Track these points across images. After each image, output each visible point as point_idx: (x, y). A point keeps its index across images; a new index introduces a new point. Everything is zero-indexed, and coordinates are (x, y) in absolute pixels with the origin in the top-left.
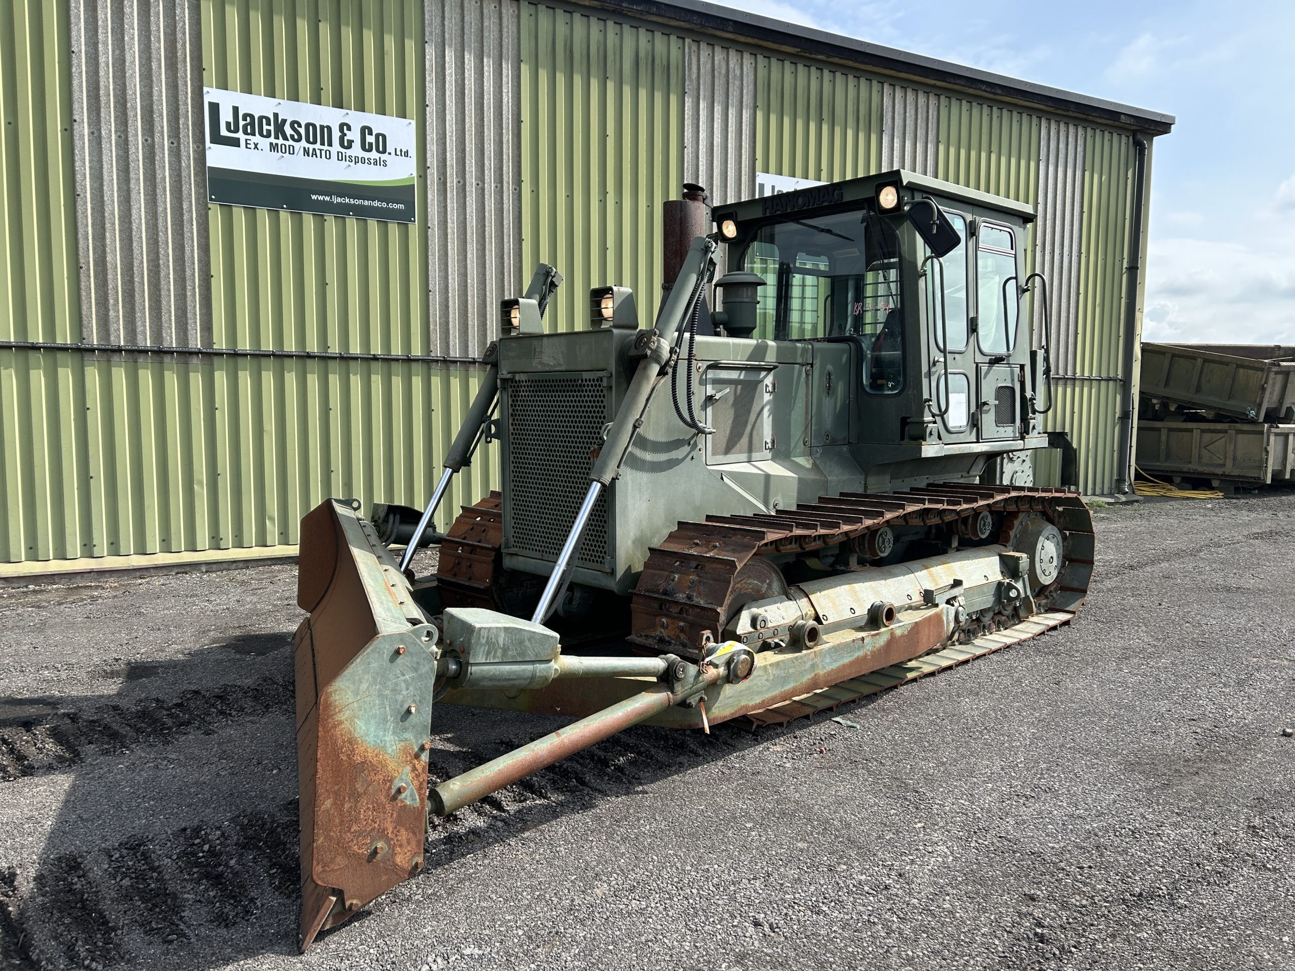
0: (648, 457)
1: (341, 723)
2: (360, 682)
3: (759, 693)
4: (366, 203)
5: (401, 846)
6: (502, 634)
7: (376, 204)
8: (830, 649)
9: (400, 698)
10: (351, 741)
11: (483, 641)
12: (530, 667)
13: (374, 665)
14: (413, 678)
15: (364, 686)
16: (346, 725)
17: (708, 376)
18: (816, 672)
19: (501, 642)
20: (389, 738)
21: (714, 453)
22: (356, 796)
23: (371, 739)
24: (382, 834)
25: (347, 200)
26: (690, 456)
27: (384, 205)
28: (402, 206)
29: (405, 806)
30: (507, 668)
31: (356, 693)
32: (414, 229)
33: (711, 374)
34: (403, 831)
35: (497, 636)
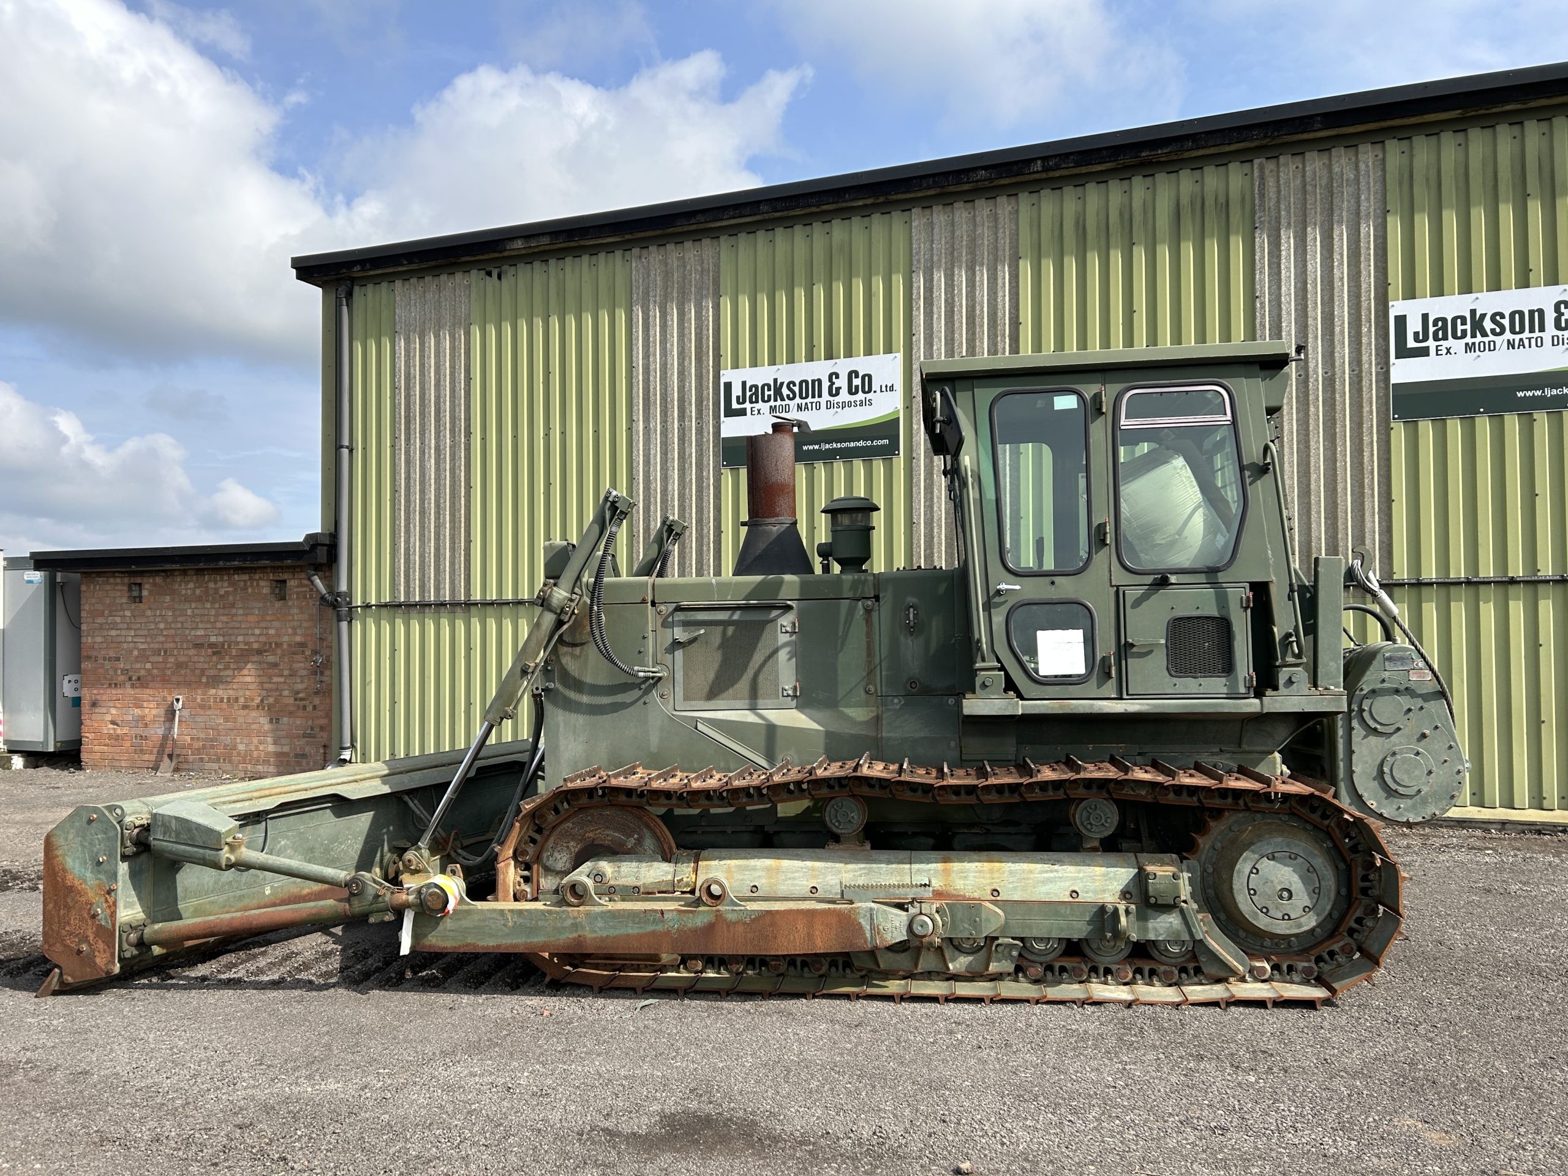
0: (585, 699)
1: (57, 856)
2: (68, 833)
3: (491, 935)
4: (852, 445)
5: (99, 952)
6: (174, 821)
7: (861, 443)
8: (602, 912)
9: (95, 850)
10: (64, 870)
11: (160, 824)
12: (202, 851)
13: (77, 824)
14: (103, 838)
15: (71, 836)
16: (60, 858)
17: (676, 619)
18: (580, 933)
19: (174, 828)
20: (88, 875)
21: (687, 698)
22: (68, 908)
23: (76, 871)
24: (85, 939)
25: (835, 445)
26: (642, 701)
27: (869, 443)
28: (886, 442)
29: (101, 925)
30: (182, 847)
31: (66, 839)
32: (899, 462)
33: (680, 616)
34: (100, 942)
35: (170, 822)
